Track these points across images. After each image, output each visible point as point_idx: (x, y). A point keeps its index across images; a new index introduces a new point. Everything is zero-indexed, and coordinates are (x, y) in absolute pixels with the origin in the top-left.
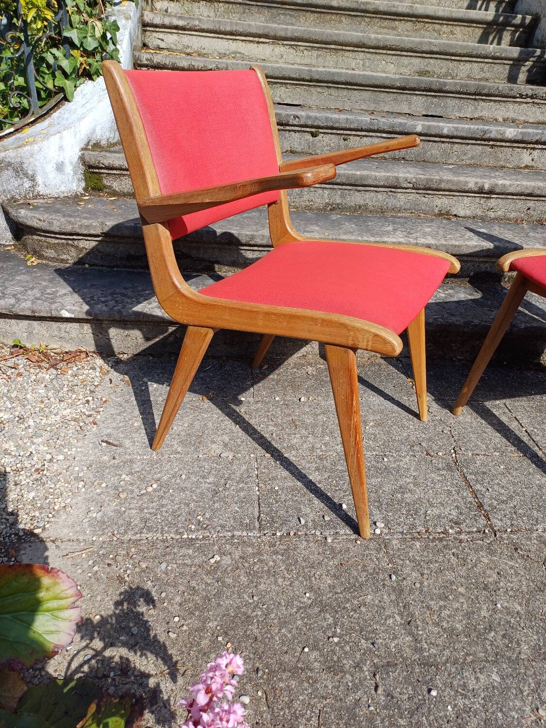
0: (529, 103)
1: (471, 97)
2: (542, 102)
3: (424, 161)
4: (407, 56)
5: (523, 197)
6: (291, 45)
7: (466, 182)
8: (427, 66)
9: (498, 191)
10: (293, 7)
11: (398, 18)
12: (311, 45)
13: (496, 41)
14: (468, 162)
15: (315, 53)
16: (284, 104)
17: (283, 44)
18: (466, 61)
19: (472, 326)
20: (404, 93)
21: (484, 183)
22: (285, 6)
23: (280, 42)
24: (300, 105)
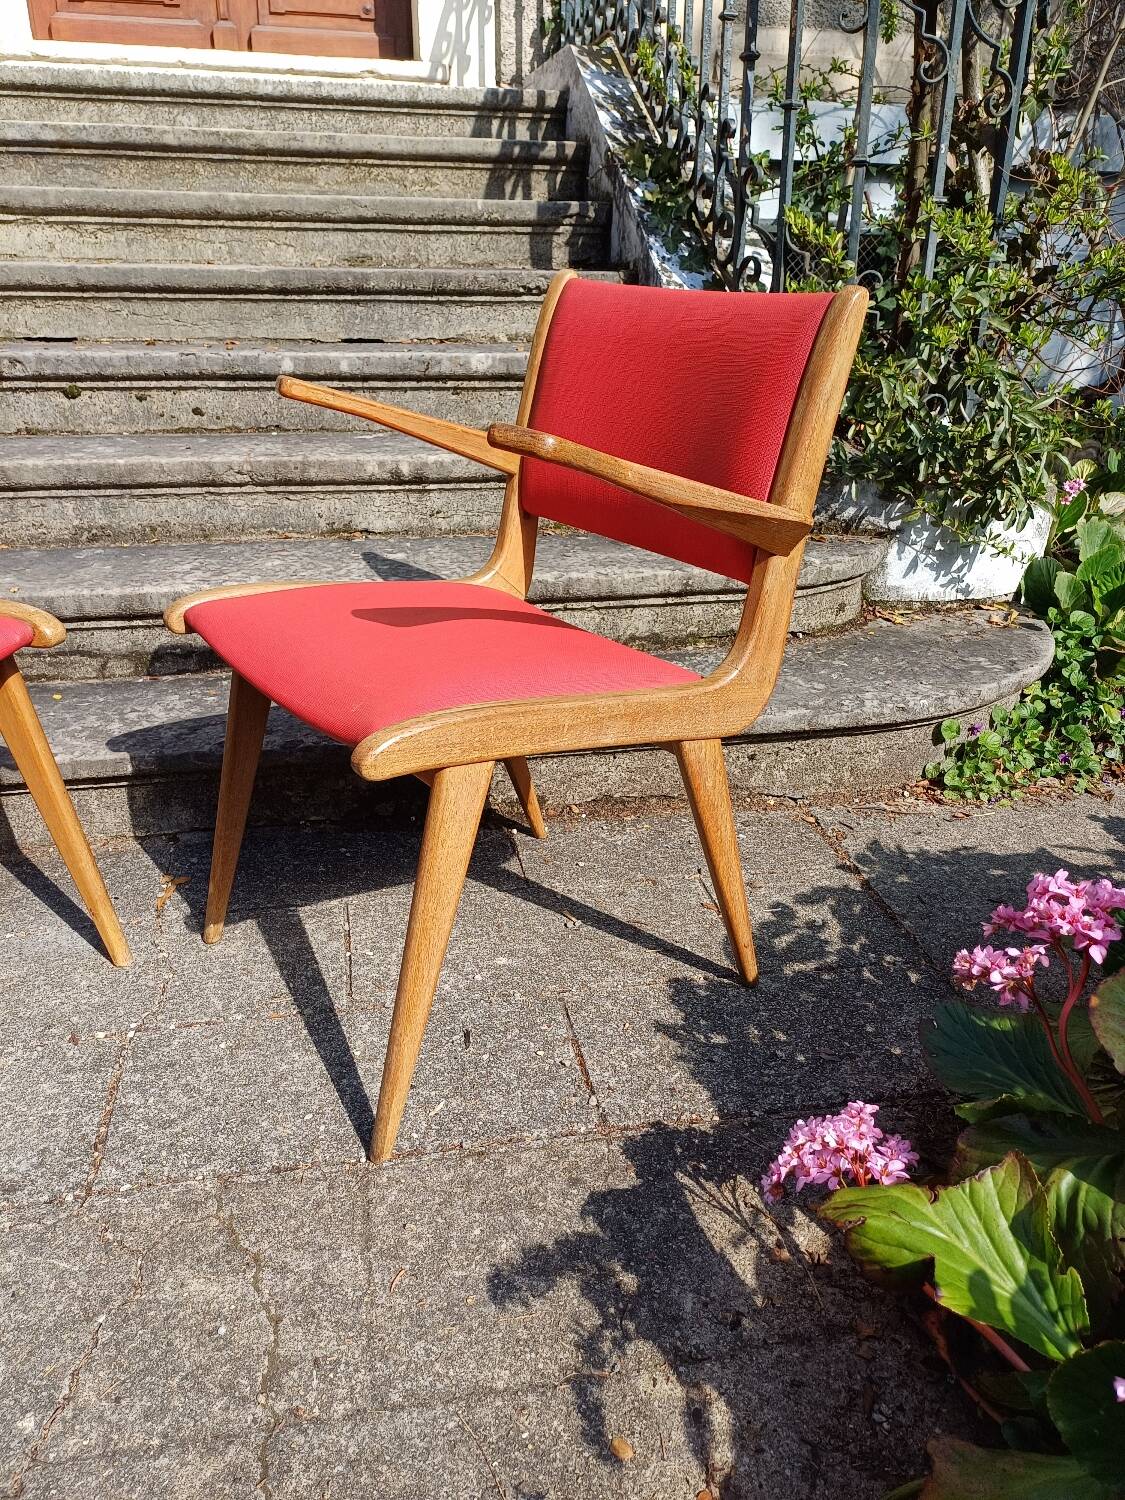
1: (429, 299)
3: (322, 429)
4: (316, 230)
6: (67, 223)
7: (360, 464)
8: (362, 245)
9: (433, 476)
10: (86, 152)
11: (310, 160)
12: (109, 220)
13: (519, 192)
15: (122, 236)
16: (40, 339)
17: (47, 223)
18: (439, 233)
19: (301, 750)
20: (290, 301)
21: (397, 462)
22: (69, 151)
23: (39, 219)
24: (76, 339)
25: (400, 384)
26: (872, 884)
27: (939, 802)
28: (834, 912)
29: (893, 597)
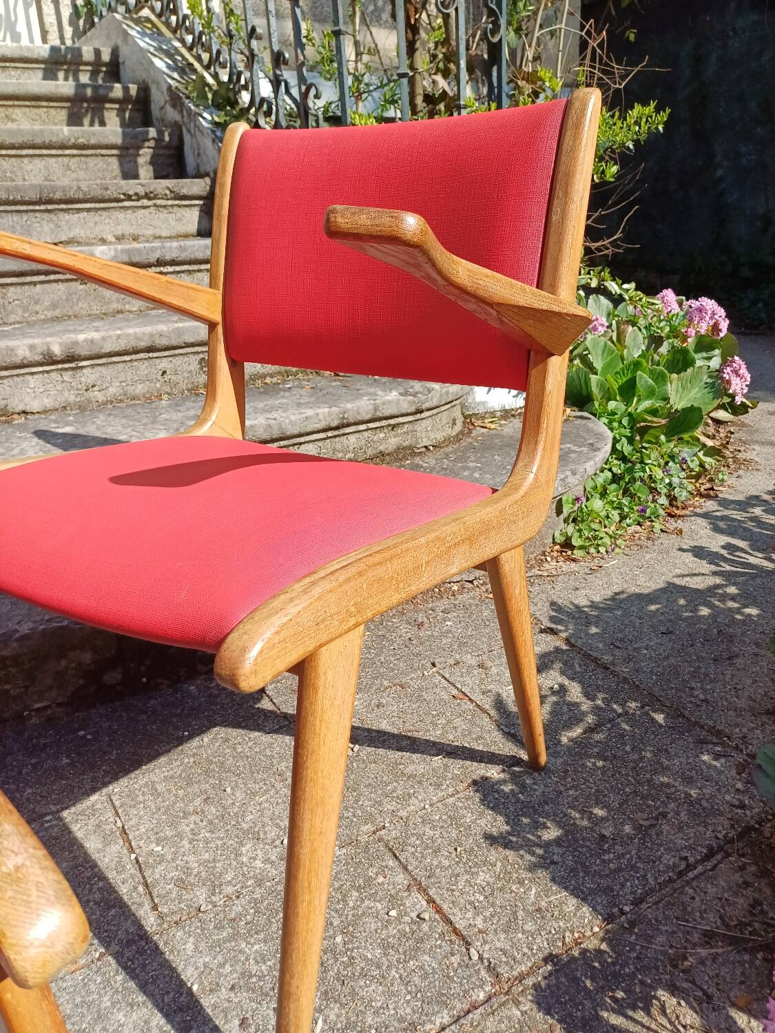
0: (149, 207)
2: (170, 202)
5: (142, 355)
7: (11, 350)
9: (84, 353)
13: (96, 122)
14: (49, 314)
21: (47, 344)
25: (29, 279)
26: (573, 641)
27: (574, 560)
28: (563, 673)
29: (481, 410)
